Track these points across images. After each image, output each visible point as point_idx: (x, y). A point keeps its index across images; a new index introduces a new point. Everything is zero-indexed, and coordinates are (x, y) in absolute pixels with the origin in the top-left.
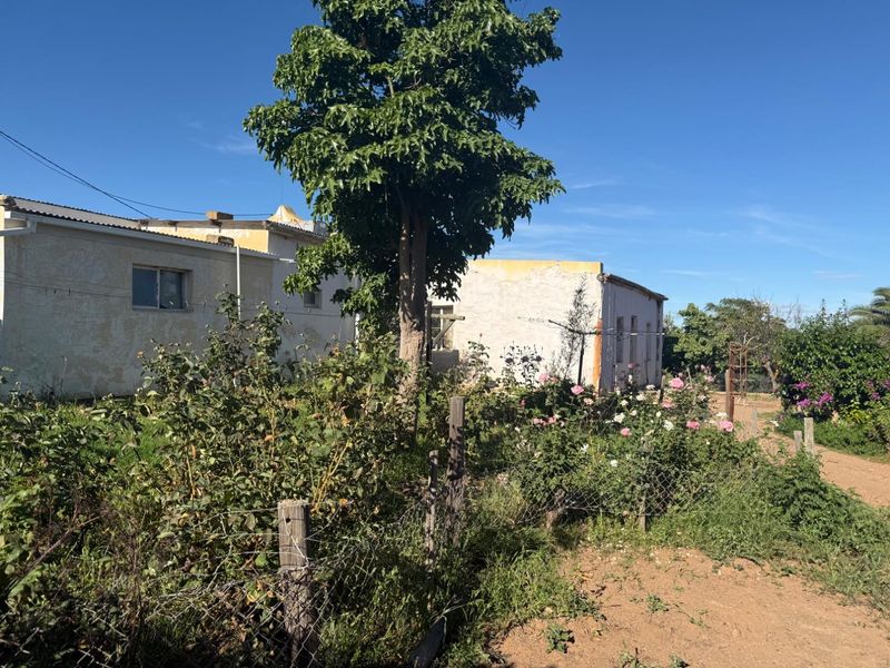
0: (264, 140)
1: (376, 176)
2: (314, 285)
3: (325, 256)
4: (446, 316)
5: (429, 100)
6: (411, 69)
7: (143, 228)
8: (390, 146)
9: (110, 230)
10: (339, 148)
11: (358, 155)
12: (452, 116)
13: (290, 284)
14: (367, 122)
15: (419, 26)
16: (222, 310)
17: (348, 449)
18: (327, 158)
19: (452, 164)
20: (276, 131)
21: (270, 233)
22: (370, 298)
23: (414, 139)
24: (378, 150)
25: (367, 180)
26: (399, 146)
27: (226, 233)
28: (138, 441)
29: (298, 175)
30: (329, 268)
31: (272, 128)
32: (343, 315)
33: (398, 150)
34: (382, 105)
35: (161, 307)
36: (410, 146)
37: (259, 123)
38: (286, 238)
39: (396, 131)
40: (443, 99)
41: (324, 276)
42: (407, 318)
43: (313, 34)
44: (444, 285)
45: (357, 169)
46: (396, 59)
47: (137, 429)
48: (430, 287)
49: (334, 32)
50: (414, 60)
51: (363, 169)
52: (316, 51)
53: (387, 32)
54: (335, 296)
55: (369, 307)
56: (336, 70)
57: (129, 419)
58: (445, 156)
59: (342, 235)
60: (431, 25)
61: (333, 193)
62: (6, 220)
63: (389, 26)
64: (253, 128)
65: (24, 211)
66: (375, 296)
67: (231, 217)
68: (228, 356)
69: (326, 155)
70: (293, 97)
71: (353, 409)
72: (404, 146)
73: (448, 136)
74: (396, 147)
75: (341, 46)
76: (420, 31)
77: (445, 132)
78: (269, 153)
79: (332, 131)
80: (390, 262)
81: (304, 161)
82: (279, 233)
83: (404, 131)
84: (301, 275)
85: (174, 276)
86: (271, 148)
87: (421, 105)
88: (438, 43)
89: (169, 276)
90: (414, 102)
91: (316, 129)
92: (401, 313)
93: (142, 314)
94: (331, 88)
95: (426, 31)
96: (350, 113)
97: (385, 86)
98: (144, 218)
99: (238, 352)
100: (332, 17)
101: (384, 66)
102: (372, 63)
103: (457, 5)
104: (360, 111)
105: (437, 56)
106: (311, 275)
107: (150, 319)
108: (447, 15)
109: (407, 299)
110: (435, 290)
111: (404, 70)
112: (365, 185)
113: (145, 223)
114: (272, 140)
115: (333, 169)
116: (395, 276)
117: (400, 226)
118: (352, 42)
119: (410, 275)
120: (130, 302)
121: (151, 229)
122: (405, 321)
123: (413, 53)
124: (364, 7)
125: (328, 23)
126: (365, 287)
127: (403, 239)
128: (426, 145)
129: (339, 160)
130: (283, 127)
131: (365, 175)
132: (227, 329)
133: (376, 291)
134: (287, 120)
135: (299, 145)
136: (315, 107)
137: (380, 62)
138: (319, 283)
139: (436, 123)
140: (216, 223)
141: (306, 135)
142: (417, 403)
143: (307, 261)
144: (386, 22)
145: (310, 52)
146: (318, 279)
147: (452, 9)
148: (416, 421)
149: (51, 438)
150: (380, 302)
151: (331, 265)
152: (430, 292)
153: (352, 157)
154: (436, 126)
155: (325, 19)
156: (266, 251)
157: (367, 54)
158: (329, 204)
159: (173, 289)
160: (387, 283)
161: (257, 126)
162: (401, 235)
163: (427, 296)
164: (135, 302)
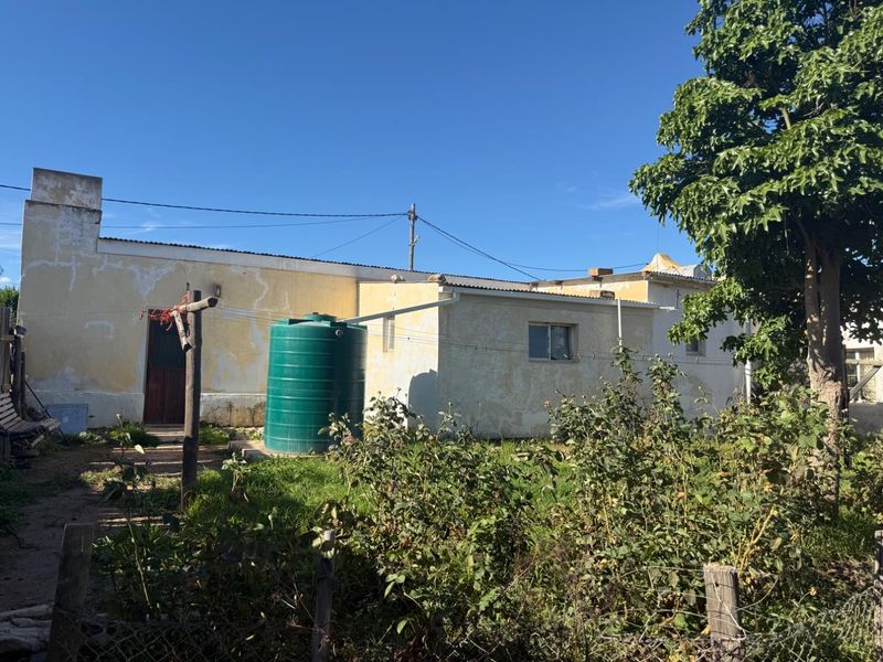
0: (649, 197)
1: (775, 214)
2: (702, 334)
3: (713, 302)
4: (863, 362)
5: (838, 123)
6: (813, 94)
7: (534, 289)
8: (791, 180)
9: (512, 294)
10: (730, 192)
11: (752, 195)
12: (870, 133)
13: (676, 334)
14: (762, 160)
15: (817, 47)
16: (617, 363)
17: (773, 518)
18: (717, 205)
19: (873, 187)
20: (662, 187)
21: (650, 283)
22: (768, 345)
23: (823, 169)
24: (776, 186)
25: (765, 220)
26: (803, 178)
27: (607, 287)
28: (554, 484)
29: (685, 225)
30: (717, 315)
31: (657, 184)
32: (735, 364)
33: (803, 183)
34: (779, 139)
35: (552, 358)
36: (816, 177)
37: (644, 181)
38: (666, 286)
39: (798, 164)
40: (857, 118)
41: (711, 322)
42: (817, 365)
43: (697, 86)
44: (866, 325)
45: (752, 210)
46: (793, 88)
47: (554, 473)
48: (845, 328)
49: (719, 79)
50: (816, 85)
51: (759, 209)
52: (702, 102)
53: (780, 63)
54: (725, 344)
55: (768, 354)
56: (723, 116)
57: (547, 463)
58: (864, 179)
59: (733, 279)
60: (834, 42)
61: (725, 238)
62: (440, 293)
63: (781, 56)
64: (639, 187)
65: (451, 285)
66: (774, 342)
67: (610, 271)
68: (623, 407)
69: (716, 202)
70: (677, 151)
71: (775, 473)
72: (809, 177)
73: (867, 157)
74: (799, 180)
75: (729, 90)
76: (821, 52)
77: (862, 154)
78: (655, 208)
79: (721, 177)
80: (790, 303)
81: (692, 211)
82: (659, 281)
83: (808, 161)
84: (687, 324)
85: (562, 330)
86: (656, 203)
87: (829, 130)
88: (845, 58)
89: (558, 330)
90: (819, 129)
91: (703, 177)
92: (809, 361)
93: (536, 365)
94: (719, 134)
95: (829, 50)
96: (741, 155)
97: (778, 118)
98: (534, 280)
99: (632, 404)
100: (716, 64)
101: (780, 98)
102: (763, 99)
103: (867, 11)
104: (752, 151)
105: (846, 74)
106: (698, 322)
107: (544, 368)
108: (857, 25)
109: (818, 344)
110: (854, 332)
111: (804, 97)
112: (761, 226)
113: (536, 285)
114: (658, 194)
115: (724, 214)
116: (799, 318)
117: (804, 263)
118: (740, 83)
119: (819, 316)
120: (527, 355)
121: (540, 289)
122: (815, 370)
123: (815, 78)
124: (752, 45)
125: (712, 71)
126: (761, 333)
127: (809, 276)
128: (838, 172)
129: (731, 204)
130: (668, 181)
131: (762, 215)
132: (621, 381)
133: (774, 337)
134: (672, 173)
135: (687, 196)
136: (700, 155)
137: (774, 95)
138: (707, 330)
139: (849, 145)
140: (597, 279)
141: (694, 185)
142: (838, 467)
143: (694, 309)
144: (778, 53)
145: (695, 104)
146: (706, 326)
147: (862, 17)
148: (837, 488)
149: (485, 473)
150: (780, 347)
151: (720, 311)
152: (845, 334)
153: (746, 199)
154: (849, 150)
155: (708, 68)
156: (646, 301)
157: (757, 91)
158: (721, 251)
159: (562, 341)
160: (788, 326)
161: (643, 184)
162: (805, 272)
163: (842, 338)
164: (532, 354)
